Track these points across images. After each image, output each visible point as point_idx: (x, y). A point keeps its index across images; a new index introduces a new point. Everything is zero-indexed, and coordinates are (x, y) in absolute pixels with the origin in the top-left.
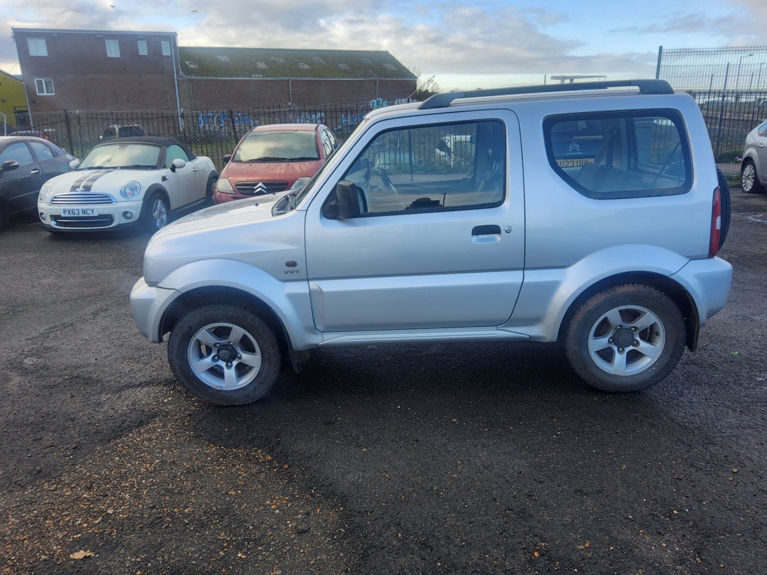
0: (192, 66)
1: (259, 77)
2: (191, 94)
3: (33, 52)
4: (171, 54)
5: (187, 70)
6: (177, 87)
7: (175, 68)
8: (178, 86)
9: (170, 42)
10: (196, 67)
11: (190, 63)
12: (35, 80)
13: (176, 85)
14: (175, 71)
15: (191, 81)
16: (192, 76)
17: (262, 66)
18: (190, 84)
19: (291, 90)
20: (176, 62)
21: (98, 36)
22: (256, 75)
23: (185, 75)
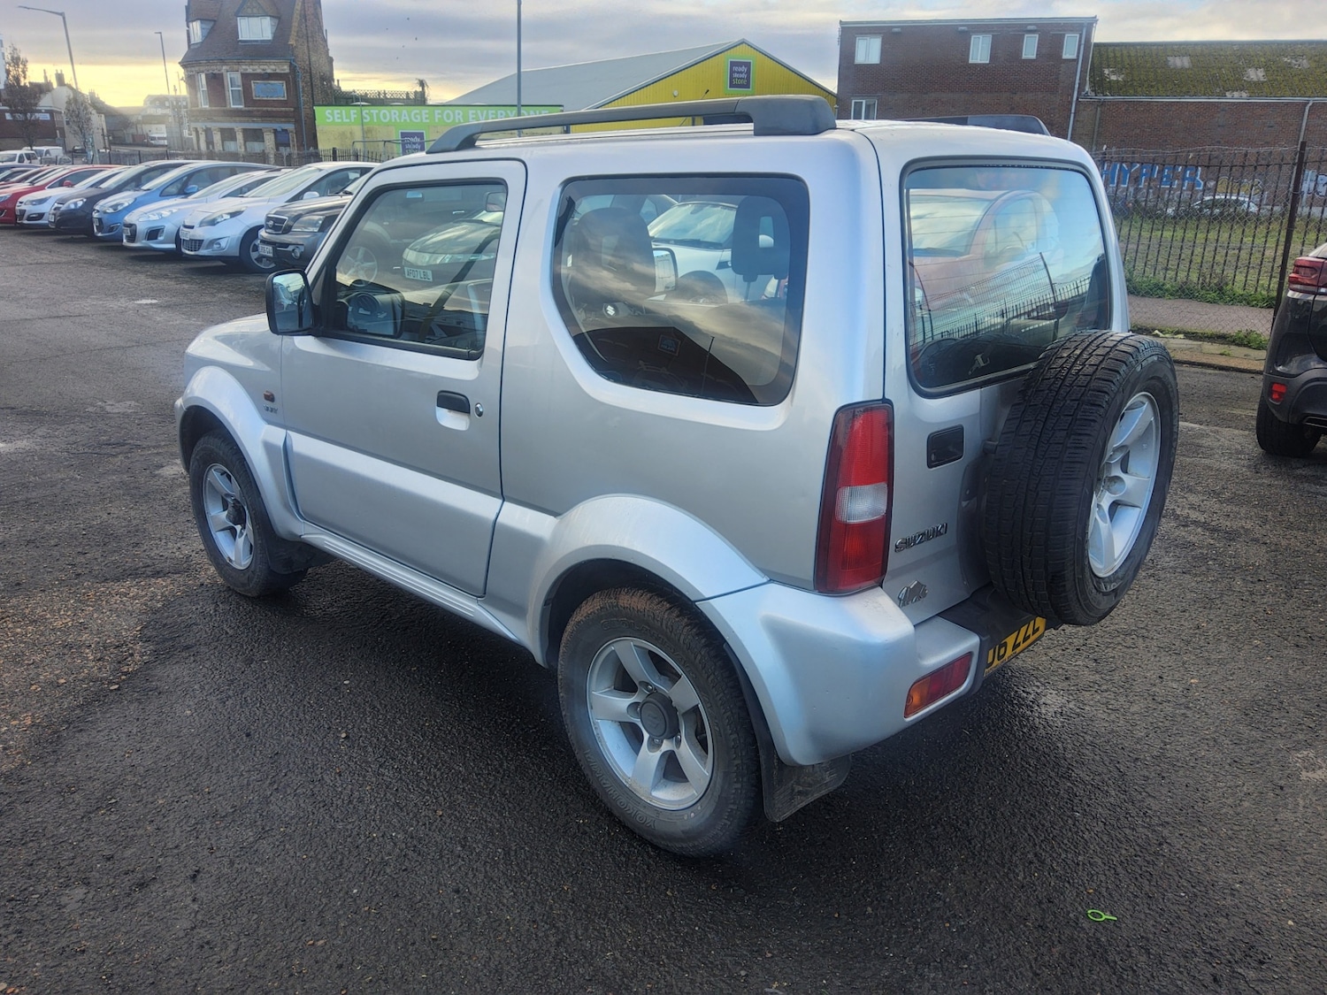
0: (1114, 78)
1: (1241, 98)
2: (1096, 128)
3: (860, 58)
4: (1078, 56)
5: (1100, 84)
6: (1072, 115)
7: (1077, 81)
8: (1075, 113)
9: (1081, 35)
10: (1120, 79)
11: (1113, 72)
12: (853, 101)
13: (1073, 111)
14: (1077, 86)
15: (1103, 104)
16: (1106, 95)
17: (1256, 75)
18: (1099, 109)
19: (1304, 124)
20: (1083, 72)
21: (961, 28)
22: (1236, 94)
23: (1093, 94)
